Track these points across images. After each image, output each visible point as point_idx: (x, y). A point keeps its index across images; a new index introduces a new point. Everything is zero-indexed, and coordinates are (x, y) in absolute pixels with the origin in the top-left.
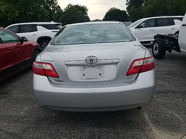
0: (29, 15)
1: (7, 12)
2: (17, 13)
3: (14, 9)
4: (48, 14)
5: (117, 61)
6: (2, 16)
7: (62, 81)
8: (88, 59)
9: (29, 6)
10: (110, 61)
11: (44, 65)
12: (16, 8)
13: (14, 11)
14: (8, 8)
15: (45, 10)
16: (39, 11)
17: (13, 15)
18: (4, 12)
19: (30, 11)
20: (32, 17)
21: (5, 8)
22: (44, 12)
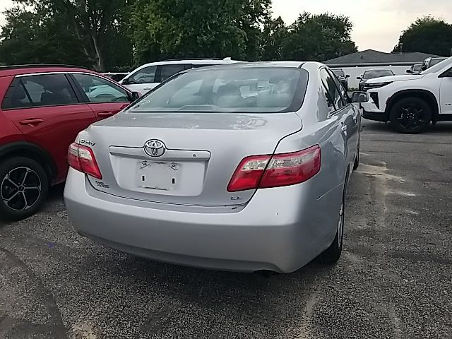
0: (203, 42)
1: (159, 36)
2: (180, 38)
3: (173, 30)
4: (245, 39)
5: (205, 155)
6: (151, 45)
7: (107, 186)
8: (148, 145)
9: (205, 23)
10: (190, 154)
11: (81, 150)
12: (178, 27)
13: (173, 34)
14: (162, 26)
15: (239, 30)
16: (224, 33)
17: (170, 43)
18: (153, 35)
19: (205, 34)
20: (209, 47)
21: (156, 28)
22: (237, 36)
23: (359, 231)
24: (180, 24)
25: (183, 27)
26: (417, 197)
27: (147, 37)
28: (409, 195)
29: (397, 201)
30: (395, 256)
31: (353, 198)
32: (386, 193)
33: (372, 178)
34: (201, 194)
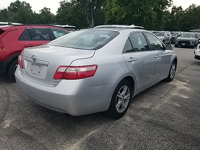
0: (135, 17)
1: (116, 14)
2: (125, 15)
3: (122, 11)
4: (156, 16)
5: (47, 63)
6: (112, 18)
9: (138, 8)
12: (124, 10)
13: (122, 13)
14: (118, 10)
15: (153, 12)
16: (146, 13)
17: (120, 17)
18: (113, 13)
19: (137, 13)
20: (137, 19)
21: (115, 10)
22: (152, 15)
23: (143, 109)
24: (126, 9)
25: (127, 10)
26: (188, 99)
27: (111, 14)
28: (185, 97)
29: (175, 99)
30: (149, 122)
31: (154, 94)
32: (174, 94)
33: (174, 87)
34: (46, 79)
